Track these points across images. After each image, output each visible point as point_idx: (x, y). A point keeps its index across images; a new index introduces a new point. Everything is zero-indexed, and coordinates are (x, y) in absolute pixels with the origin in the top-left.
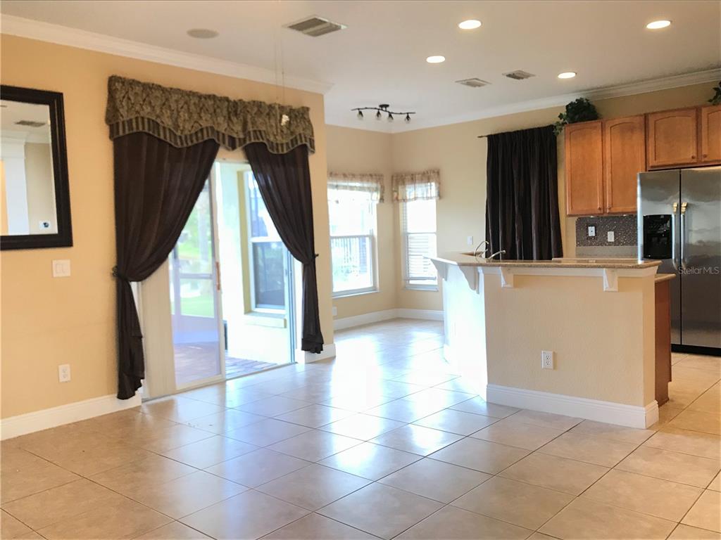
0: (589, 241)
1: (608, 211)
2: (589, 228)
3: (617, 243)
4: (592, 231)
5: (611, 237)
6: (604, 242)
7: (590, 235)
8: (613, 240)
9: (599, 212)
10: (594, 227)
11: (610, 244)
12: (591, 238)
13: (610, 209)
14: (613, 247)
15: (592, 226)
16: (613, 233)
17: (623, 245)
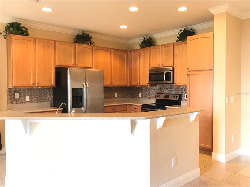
0: (15, 101)
1: (37, 85)
2: (16, 94)
3: (31, 101)
4: (17, 96)
5: (27, 98)
6: (24, 102)
7: (16, 98)
8: (29, 100)
9: (32, 86)
10: (18, 94)
11: (27, 102)
12: (16, 100)
13: (38, 84)
14: (28, 104)
15: (17, 93)
16: (29, 96)
17: (34, 102)
